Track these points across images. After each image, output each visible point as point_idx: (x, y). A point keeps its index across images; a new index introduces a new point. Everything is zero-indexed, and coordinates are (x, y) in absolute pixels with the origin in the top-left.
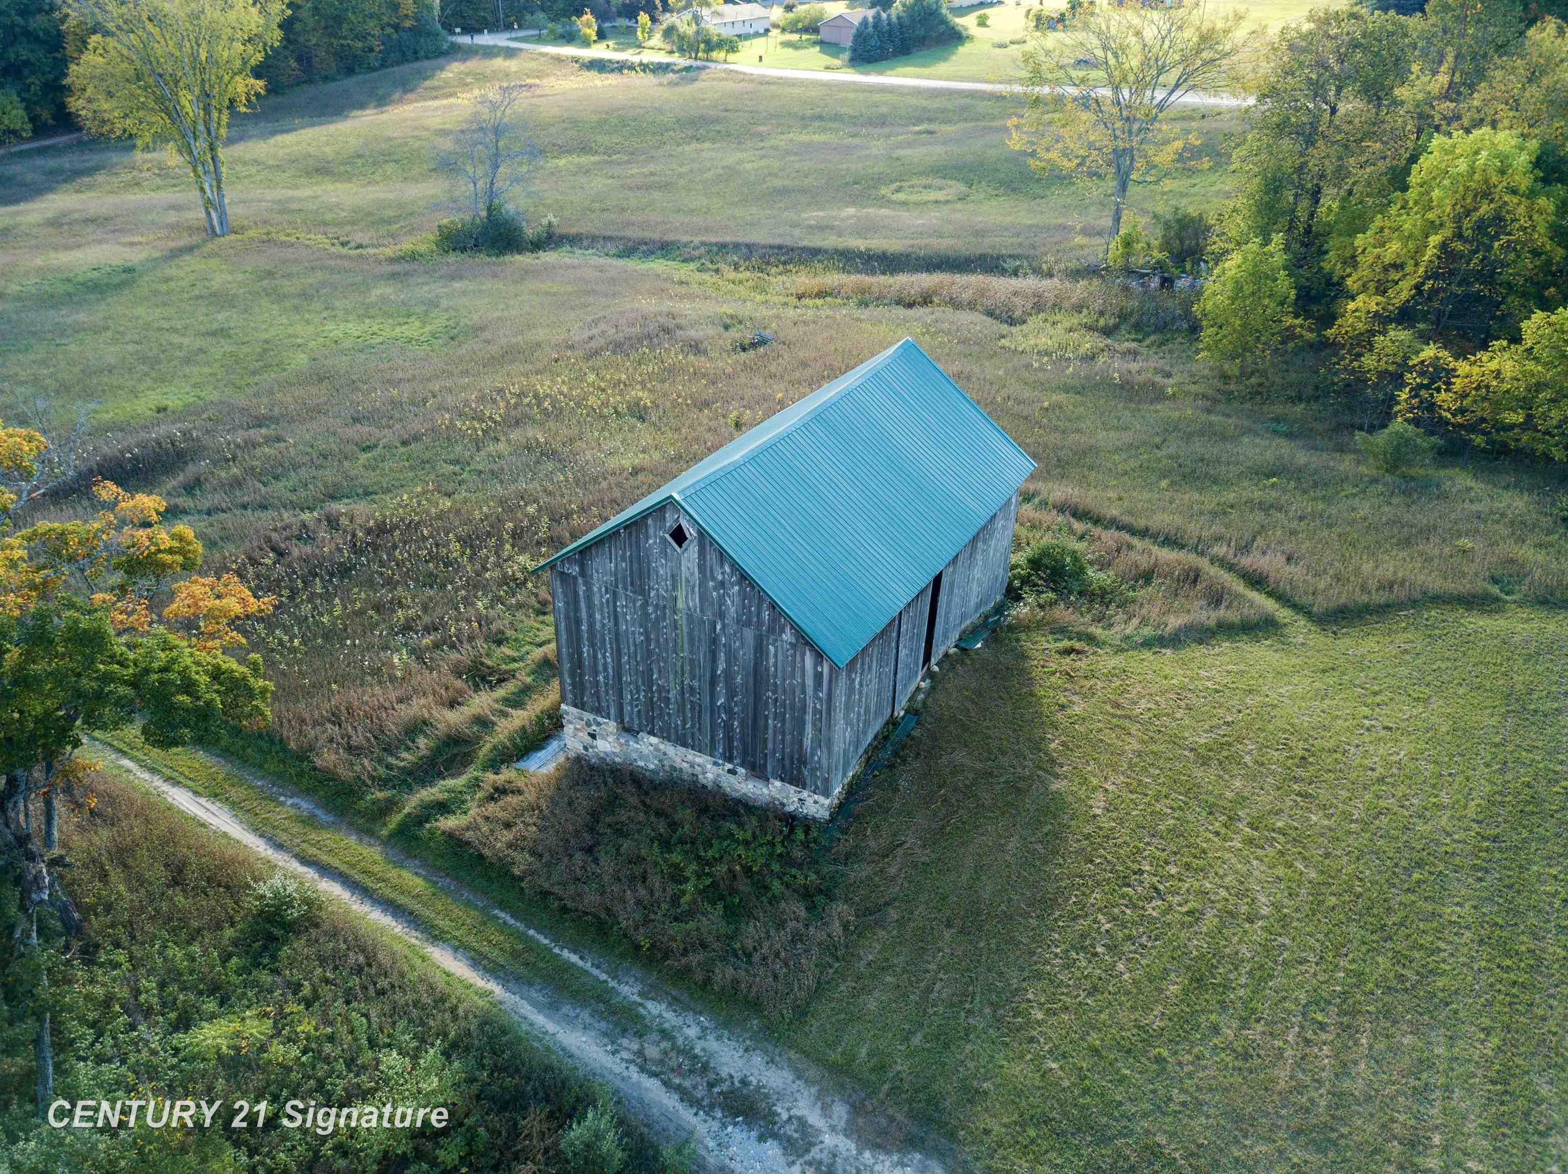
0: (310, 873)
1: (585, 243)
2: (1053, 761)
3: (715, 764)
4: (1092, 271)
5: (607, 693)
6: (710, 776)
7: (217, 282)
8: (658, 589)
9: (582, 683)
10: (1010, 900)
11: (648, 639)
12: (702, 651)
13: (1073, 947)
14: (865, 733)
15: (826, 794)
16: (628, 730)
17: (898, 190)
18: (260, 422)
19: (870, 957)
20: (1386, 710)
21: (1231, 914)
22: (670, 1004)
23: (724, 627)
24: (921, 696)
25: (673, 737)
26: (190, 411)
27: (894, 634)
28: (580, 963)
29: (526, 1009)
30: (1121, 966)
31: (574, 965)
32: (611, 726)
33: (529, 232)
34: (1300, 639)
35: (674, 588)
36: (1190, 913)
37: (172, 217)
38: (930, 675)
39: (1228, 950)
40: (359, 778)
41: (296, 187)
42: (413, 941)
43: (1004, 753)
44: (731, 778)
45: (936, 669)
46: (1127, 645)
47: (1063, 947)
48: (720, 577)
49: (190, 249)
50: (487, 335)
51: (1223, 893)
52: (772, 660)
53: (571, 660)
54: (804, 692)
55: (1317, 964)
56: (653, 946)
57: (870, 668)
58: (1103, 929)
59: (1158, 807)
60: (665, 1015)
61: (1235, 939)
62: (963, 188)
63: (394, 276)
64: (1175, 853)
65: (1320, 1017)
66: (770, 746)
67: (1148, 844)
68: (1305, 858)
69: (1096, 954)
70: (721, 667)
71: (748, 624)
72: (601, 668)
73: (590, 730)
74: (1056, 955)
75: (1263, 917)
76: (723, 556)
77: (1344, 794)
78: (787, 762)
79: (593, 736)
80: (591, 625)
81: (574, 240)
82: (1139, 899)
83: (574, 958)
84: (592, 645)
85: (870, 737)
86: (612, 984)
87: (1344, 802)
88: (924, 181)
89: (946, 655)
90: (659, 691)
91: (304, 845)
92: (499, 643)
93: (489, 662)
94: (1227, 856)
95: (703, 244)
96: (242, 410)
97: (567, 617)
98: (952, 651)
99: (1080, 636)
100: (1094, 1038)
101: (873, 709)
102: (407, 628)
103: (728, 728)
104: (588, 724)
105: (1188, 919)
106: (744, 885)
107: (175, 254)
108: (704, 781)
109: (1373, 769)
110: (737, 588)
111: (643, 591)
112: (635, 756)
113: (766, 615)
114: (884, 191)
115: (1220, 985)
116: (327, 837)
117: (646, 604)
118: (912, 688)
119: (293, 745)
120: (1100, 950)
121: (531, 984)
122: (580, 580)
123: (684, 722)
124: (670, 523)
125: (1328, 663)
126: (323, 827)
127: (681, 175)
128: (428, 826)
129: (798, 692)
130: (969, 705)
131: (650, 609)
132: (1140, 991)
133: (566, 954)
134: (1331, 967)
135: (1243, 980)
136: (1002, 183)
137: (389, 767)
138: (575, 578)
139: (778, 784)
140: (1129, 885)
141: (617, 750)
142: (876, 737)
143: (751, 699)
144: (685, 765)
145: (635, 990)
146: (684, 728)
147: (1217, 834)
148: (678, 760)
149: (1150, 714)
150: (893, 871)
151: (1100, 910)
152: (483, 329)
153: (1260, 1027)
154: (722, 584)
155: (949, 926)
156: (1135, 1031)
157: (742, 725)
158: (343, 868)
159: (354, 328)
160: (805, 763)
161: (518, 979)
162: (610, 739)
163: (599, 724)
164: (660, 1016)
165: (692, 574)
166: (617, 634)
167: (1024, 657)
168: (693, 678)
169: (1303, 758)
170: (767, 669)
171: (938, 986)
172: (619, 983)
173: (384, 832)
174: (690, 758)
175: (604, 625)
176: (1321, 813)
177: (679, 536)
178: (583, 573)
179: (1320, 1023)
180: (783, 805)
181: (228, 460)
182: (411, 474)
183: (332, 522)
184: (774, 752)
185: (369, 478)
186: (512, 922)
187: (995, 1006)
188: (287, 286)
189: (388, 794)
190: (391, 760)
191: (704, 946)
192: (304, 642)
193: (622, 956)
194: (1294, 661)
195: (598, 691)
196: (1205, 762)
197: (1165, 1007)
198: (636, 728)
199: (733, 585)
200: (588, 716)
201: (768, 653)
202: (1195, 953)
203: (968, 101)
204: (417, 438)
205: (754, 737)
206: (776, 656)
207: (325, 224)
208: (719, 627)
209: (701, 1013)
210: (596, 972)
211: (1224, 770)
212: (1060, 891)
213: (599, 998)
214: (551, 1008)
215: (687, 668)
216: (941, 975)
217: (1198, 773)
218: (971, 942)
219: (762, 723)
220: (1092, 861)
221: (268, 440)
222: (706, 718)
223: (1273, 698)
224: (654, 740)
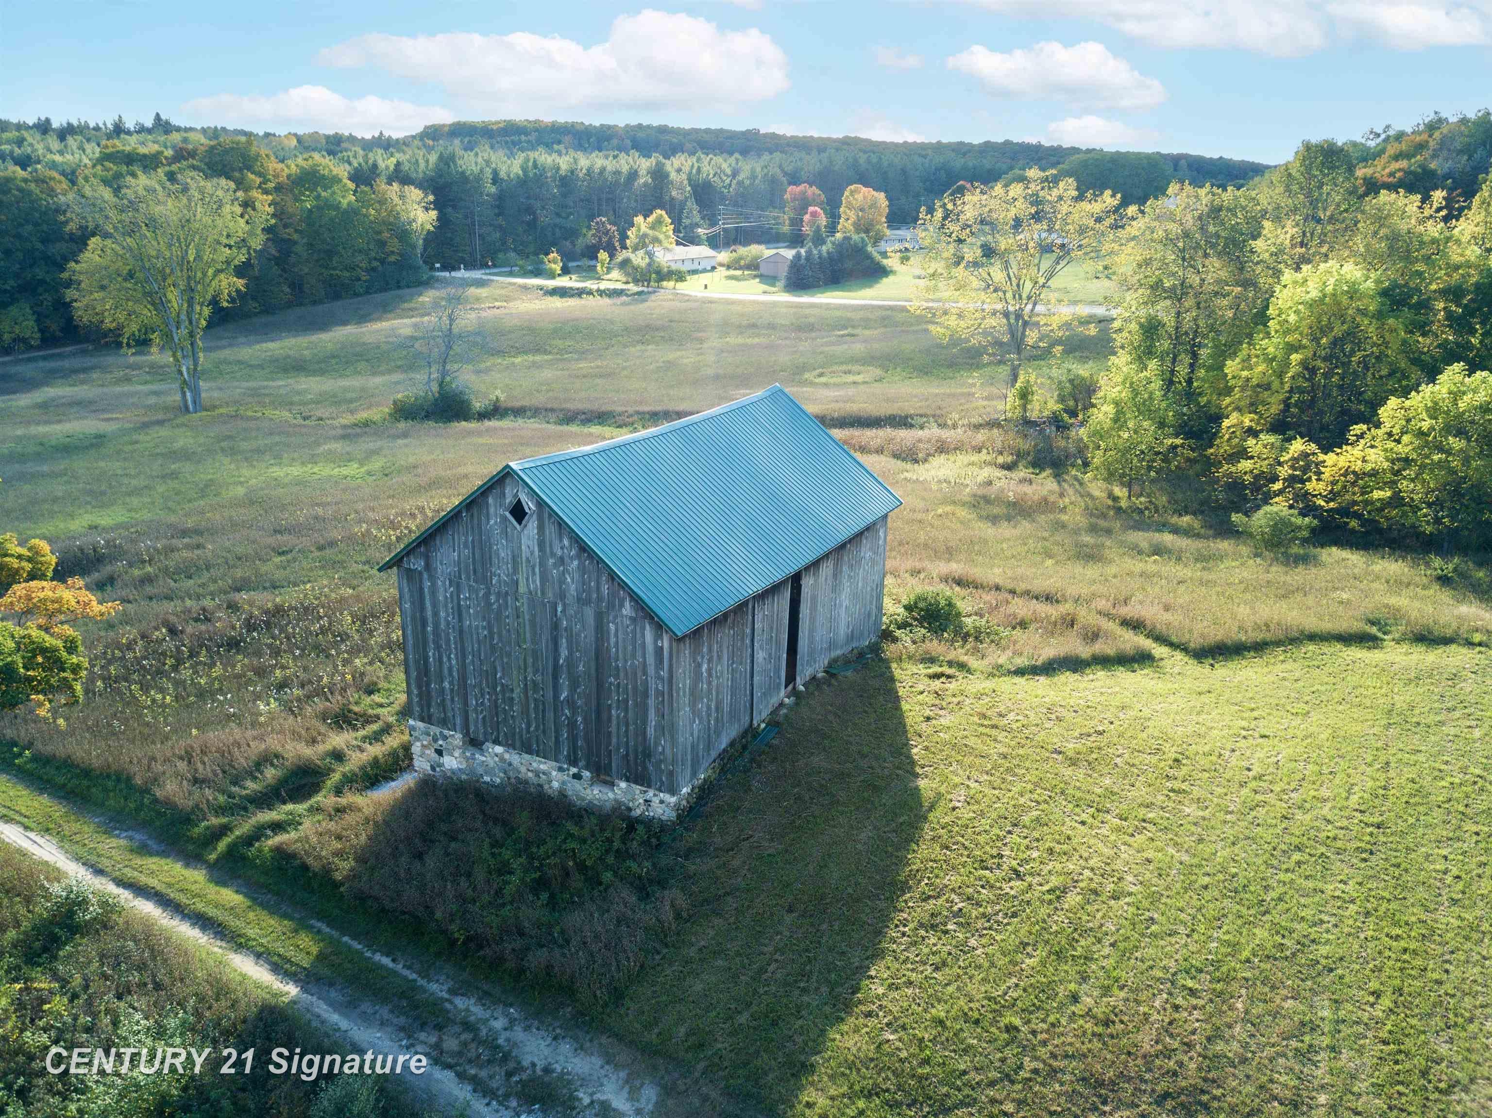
0: (124, 896)
1: (528, 413)
2: (913, 763)
3: (560, 769)
4: (993, 424)
5: (452, 700)
6: (556, 785)
7: (180, 444)
8: (501, 573)
9: (429, 692)
10: (857, 884)
11: (491, 634)
12: (544, 638)
13: (922, 925)
14: (718, 734)
15: (673, 792)
16: (474, 743)
17: (821, 375)
18: (185, 533)
19: (703, 943)
20: (1262, 723)
21: (1095, 892)
22: (480, 999)
23: (564, 611)
24: (784, 711)
25: (518, 744)
26: (119, 526)
27: (748, 631)
28: (391, 965)
29: (322, 1009)
30: (973, 942)
31: (382, 967)
32: (457, 738)
33: (477, 405)
34: (1176, 670)
35: (515, 570)
36: (1050, 891)
37: (152, 400)
38: (795, 693)
39: (1091, 925)
40: (197, 806)
41: (273, 380)
42: (216, 949)
43: (864, 756)
44: (577, 785)
45: (802, 688)
46: (998, 671)
47: (911, 926)
48: (559, 553)
49: (160, 423)
50: (420, 471)
51: (1087, 873)
52: (613, 640)
53: (418, 669)
54: (645, 673)
55: (1188, 936)
56: (469, 939)
57: (719, 658)
58: (955, 908)
59: (1022, 801)
60: (472, 1009)
61: (1099, 915)
62: (879, 372)
63: (344, 437)
64: (1038, 840)
65: (1190, 983)
66: (614, 740)
67: (1010, 832)
68: (1176, 844)
69: (946, 932)
70: (564, 653)
71: (588, 602)
72: (446, 671)
73: (436, 746)
74: (904, 934)
75: (1130, 894)
76: (561, 525)
77: (1220, 790)
78: (631, 757)
79: (440, 753)
80: (436, 625)
81: (518, 412)
82: (998, 880)
83: (386, 961)
84: (438, 647)
85: (724, 743)
86: (421, 982)
87: (1220, 797)
88: (844, 367)
89: (814, 678)
90: (503, 691)
91: (126, 871)
92: (370, 693)
93: (356, 709)
94: (1092, 841)
95: (638, 413)
96: (170, 526)
97: (413, 618)
98: (820, 675)
99: (950, 664)
100: (939, 1011)
101: (726, 709)
102: (282, 686)
103: (572, 725)
104: (435, 740)
105: (1047, 897)
106: (577, 881)
107: (145, 426)
108: (550, 792)
109: (1249, 770)
110: (576, 563)
111: (485, 580)
112: (480, 770)
113: (605, 589)
114: (807, 375)
115: (1080, 957)
116: (153, 863)
117: (487, 594)
118: (774, 701)
119: (138, 781)
120: (950, 927)
121: (331, 985)
122: (425, 576)
123: (529, 725)
124: (509, 499)
125: (1204, 687)
126: (151, 854)
127: (624, 368)
128: (257, 845)
129: (639, 674)
130: (831, 717)
131: (493, 598)
132: (993, 965)
133: (377, 957)
134: (1203, 938)
135: (1106, 951)
136: (915, 368)
137: (231, 796)
138: (420, 573)
139: (623, 785)
140: (987, 868)
141: (463, 766)
142: (732, 744)
143: (594, 690)
144: (530, 774)
145: (445, 987)
146: (528, 732)
147: (1083, 823)
148: (523, 769)
149: (1019, 724)
150: (736, 863)
151: (953, 890)
152: (415, 467)
153: (1122, 994)
154: (562, 559)
155: (790, 910)
156: (985, 1002)
157: (585, 719)
158: (160, 887)
159: (296, 471)
160: (649, 756)
161: (319, 980)
162: (456, 754)
163: (445, 738)
164: (467, 1010)
165: (532, 553)
166: (461, 632)
167: (892, 679)
168: (536, 671)
169: (1176, 760)
170: (608, 649)
171: (771, 969)
172: (429, 982)
173: (213, 857)
174: (535, 765)
175: (448, 623)
176: (1195, 806)
177: (518, 512)
178: (428, 567)
179: (1191, 989)
180: (630, 809)
181: (143, 562)
182: (321, 572)
183: (233, 607)
184: (618, 749)
185: (279, 575)
186: (328, 930)
187: (832, 986)
188: (244, 445)
189: (224, 820)
190: (235, 789)
191: (522, 934)
192: (177, 698)
193: (438, 954)
194: (1169, 685)
195: (444, 700)
196: (1073, 762)
197: (1020, 979)
198: (481, 737)
199: (572, 559)
200: (435, 730)
201: (608, 633)
202: (1055, 928)
203: (889, 313)
204: (332, 544)
205: (598, 732)
206: (616, 635)
207: (292, 404)
208: (559, 609)
209: (511, 1005)
210: (406, 973)
211: (1093, 769)
212: (912, 875)
213: (403, 995)
214: (348, 1007)
215: (530, 661)
216: (777, 956)
217: (1068, 772)
218: (812, 925)
219: (605, 716)
220: (947, 848)
221: (187, 547)
222: (550, 715)
223: (1146, 712)
224: (499, 749)
